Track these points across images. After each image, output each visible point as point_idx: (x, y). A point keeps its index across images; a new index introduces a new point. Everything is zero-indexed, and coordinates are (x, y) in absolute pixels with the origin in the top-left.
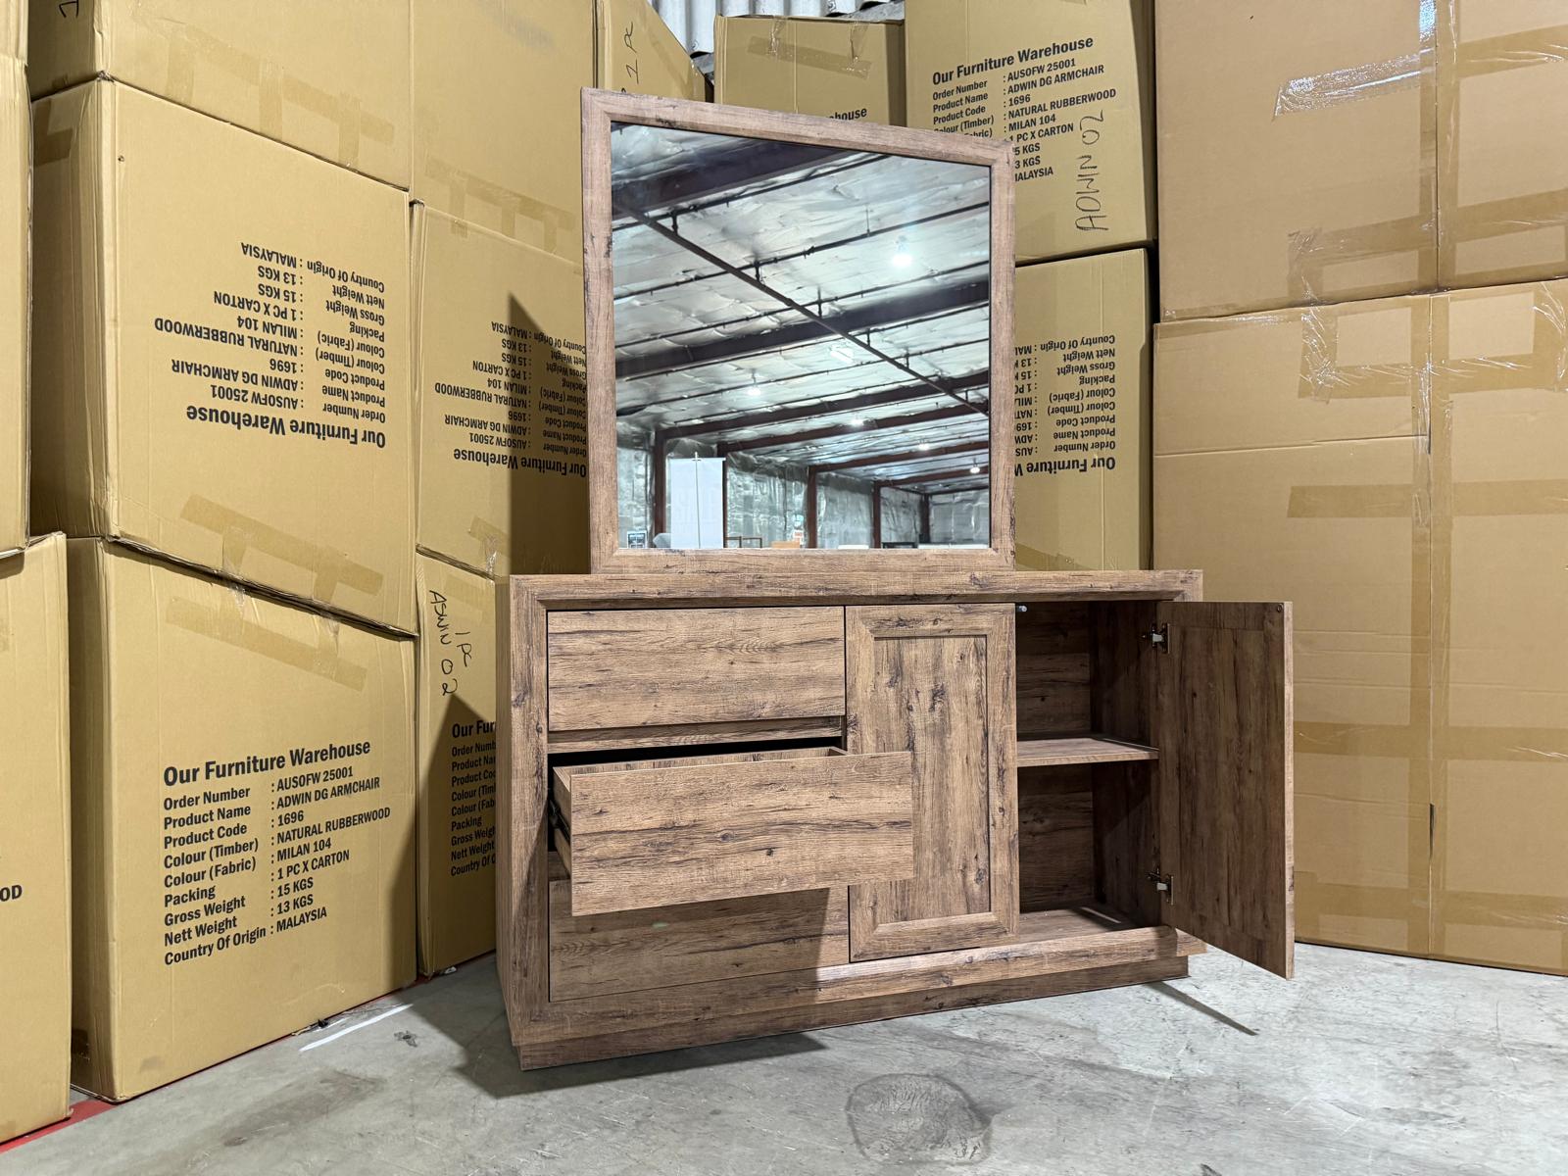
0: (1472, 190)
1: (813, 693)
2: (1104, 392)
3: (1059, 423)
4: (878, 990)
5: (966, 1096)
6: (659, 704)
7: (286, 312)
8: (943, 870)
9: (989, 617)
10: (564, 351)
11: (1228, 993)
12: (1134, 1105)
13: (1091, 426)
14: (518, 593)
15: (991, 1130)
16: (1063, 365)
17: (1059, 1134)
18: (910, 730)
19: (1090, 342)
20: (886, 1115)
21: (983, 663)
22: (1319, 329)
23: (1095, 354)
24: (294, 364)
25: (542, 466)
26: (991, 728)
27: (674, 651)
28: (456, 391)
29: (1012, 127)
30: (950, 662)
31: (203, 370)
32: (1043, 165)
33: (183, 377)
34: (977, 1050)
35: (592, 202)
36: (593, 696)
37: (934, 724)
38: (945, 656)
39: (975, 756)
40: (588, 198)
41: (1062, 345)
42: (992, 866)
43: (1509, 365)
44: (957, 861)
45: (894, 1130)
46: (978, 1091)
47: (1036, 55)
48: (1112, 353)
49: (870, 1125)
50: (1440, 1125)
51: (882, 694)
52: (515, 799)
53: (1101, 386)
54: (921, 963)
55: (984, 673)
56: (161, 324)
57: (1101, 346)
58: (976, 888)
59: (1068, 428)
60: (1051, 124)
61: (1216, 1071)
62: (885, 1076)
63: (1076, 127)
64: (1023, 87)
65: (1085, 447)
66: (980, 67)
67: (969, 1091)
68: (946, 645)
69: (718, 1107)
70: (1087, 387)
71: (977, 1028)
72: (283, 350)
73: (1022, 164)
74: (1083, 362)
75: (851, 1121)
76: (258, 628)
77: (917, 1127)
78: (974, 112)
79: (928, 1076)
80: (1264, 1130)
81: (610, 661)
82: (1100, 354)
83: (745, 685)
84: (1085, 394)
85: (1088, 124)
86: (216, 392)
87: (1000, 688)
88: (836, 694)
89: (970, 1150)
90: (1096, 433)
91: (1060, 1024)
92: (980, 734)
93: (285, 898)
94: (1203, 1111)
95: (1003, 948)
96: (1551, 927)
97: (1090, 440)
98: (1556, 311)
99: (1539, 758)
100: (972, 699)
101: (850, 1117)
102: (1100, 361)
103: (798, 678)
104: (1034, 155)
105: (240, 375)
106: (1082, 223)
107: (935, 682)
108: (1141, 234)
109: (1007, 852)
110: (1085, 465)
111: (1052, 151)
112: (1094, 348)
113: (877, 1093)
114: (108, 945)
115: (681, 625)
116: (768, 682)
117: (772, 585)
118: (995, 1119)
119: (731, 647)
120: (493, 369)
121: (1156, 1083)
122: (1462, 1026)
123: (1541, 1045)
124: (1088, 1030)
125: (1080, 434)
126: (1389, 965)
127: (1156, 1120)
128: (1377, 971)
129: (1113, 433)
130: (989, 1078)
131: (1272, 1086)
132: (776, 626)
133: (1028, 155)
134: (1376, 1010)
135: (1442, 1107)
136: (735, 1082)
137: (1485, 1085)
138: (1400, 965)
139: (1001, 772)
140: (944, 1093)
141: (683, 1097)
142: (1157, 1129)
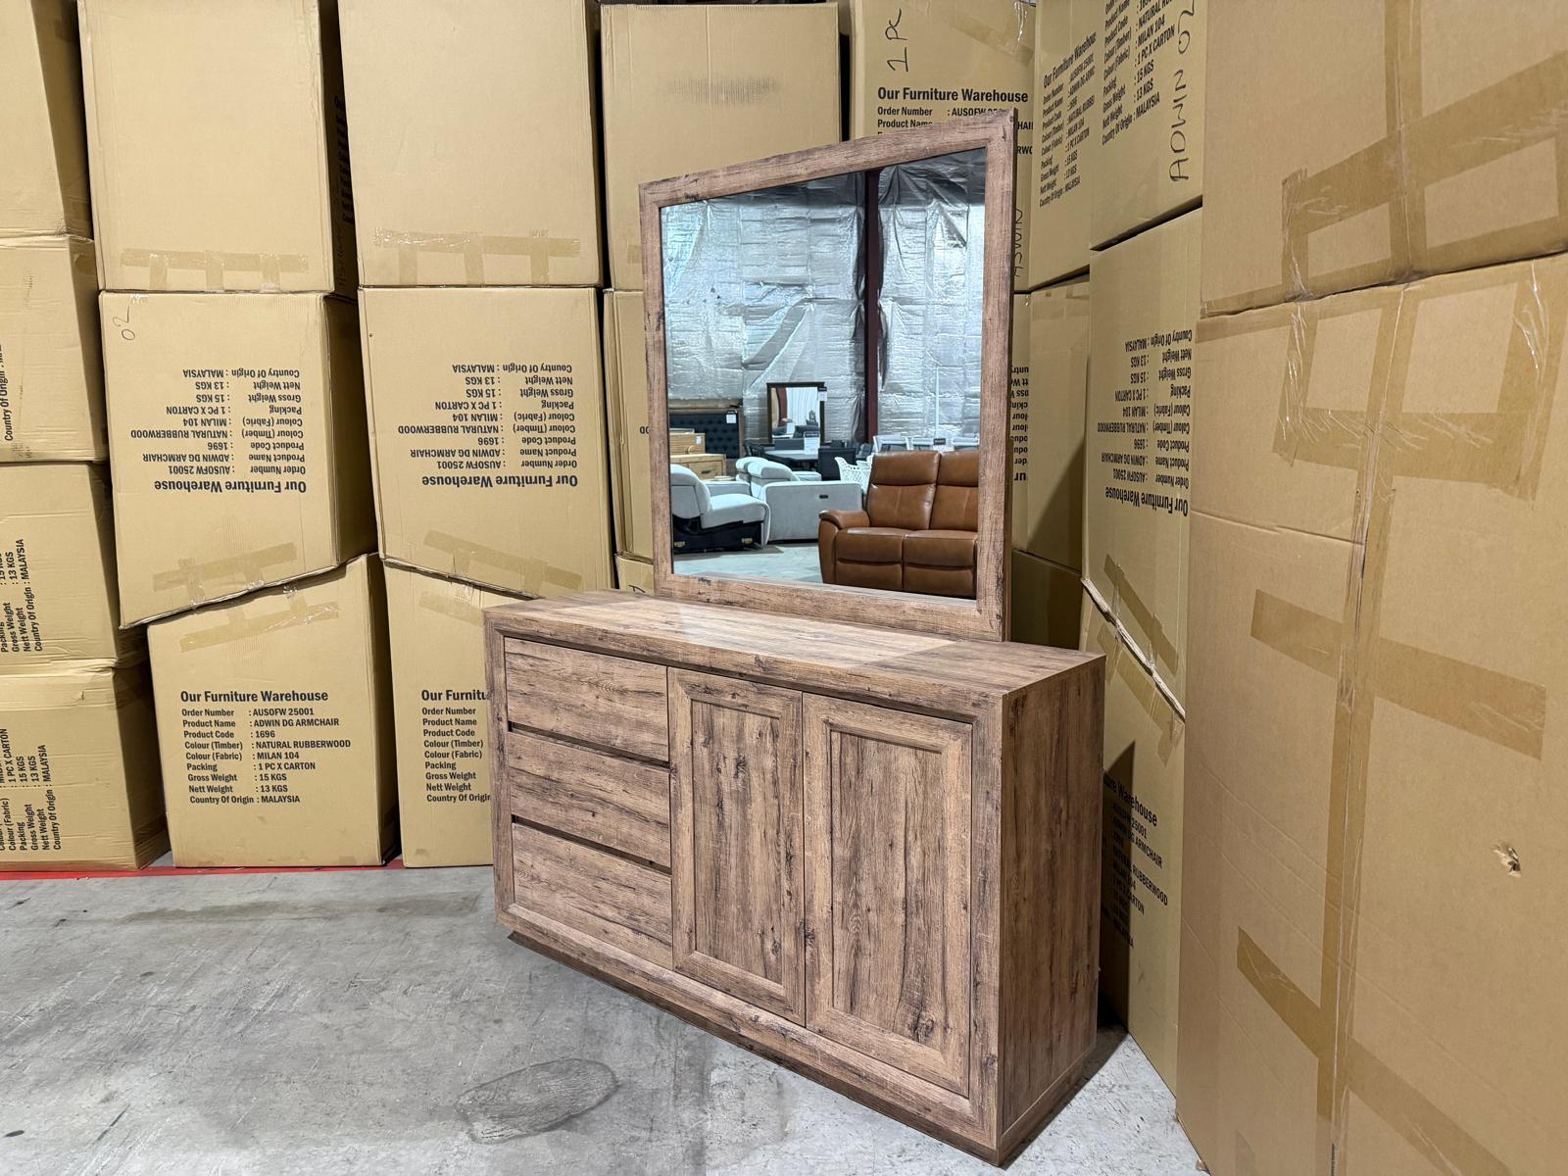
1: (647, 737)
2: (1184, 409)
3: (1159, 444)
4: (686, 1003)
5: (591, 1108)
6: (559, 718)
8: (747, 928)
13: (1176, 453)
16: (1163, 367)
18: (720, 790)
19: (1178, 337)
21: (778, 745)
22: (1301, 341)
23: (1180, 355)
24: (496, 439)
26: (782, 810)
29: (1140, 40)
32: (1154, 90)
35: (648, 285)
37: (739, 791)
38: (747, 730)
39: (772, 832)
41: (1162, 340)
42: (785, 943)
43: (1463, 431)
44: (758, 924)
48: (1189, 354)
51: (697, 751)
53: (1182, 400)
54: (719, 999)
55: (778, 755)
56: (402, 430)
57: (1184, 344)
58: (774, 957)
59: (1164, 453)
60: (1162, 30)
62: (600, 1064)
63: (1176, 29)
65: (1172, 481)
67: (602, 1107)
68: (747, 720)
70: (1175, 400)
73: (1143, 90)
74: (1173, 365)
78: (1122, 25)
81: (534, 679)
82: (1183, 355)
84: (1173, 409)
86: (441, 465)
88: (660, 741)
90: (1179, 463)
91: (783, 1118)
95: (788, 1024)
100: (769, 776)
101: (521, 1071)
102: (1183, 364)
103: (638, 721)
104: (1150, 76)
105: (457, 452)
106: (1173, 171)
109: (793, 937)
110: (1172, 505)
112: (1181, 345)
115: (568, 661)
117: (613, 639)
118: (556, 1132)
119: (597, 685)
124: (782, 1136)
125: (1170, 462)
129: (1187, 466)
130: (633, 1110)
132: (621, 673)
133: (1147, 78)
136: (548, 1012)
139: (788, 856)
140: (587, 1098)
141: (513, 1003)
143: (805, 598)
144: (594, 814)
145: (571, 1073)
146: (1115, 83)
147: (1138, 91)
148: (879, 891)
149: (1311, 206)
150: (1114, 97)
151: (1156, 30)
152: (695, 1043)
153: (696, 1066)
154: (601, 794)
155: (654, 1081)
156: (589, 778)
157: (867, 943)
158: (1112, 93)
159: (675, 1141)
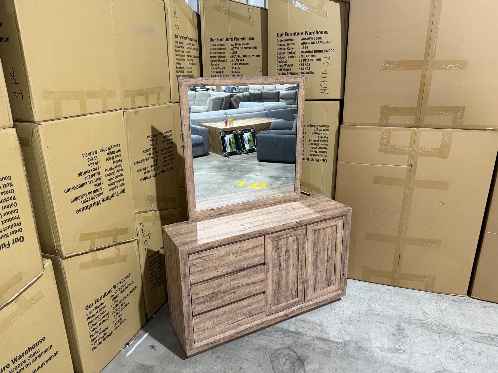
0: (432, 102)
1: (257, 259)
2: (325, 141)
3: (312, 148)
5: (297, 355)
6: (218, 271)
7: (96, 169)
8: (287, 291)
9: (300, 231)
10: (166, 134)
11: (351, 306)
12: (335, 353)
13: (320, 150)
14: (181, 254)
15: (305, 367)
16: (314, 132)
17: (320, 367)
18: (280, 261)
19: (322, 126)
20: (280, 364)
21: (298, 241)
22: (386, 134)
23: (323, 130)
24: (100, 183)
25: (163, 172)
26: (299, 256)
27: (222, 257)
28: (140, 162)
29: (302, 56)
30: (290, 243)
31: (78, 198)
32: (311, 70)
33: (74, 203)
34: (296, 336)
35: (184, 114)
36: (201, 273)
37: (286, 259)
39: (295, 264)
40: (182, 113)
41: (314, 126)
42: (298, 288)
43: (433, 150)
44: (290, 288)
45: (283, 370)
46: (300, 352)
47: (310, 33)
48: (328, 130)
49: (277, 369)
50: (399, 353)
51: (273, 255)
52: (184, 303)
53: (324, 139)
54: (282, 313)
55: (298, 244)
56: (66, 191)
57: (325, 128)
58: (294, 293)
59: (314, 150)
60: (314, 58)
61: (351, 338)
62: (277, 349)
63: (322, 60)
64: (306, 43)
65: (319, 156)
66: (293, 34)
67: (297, 352)
68: (289, 239)
69: (241, 366)
70: (320, 139)
71: (295, 327)
72: (97, 180)
73: (304, 69)
74: (319, 132)
75: (273, 368)
76: (101, 259)
77: (288, 368)
78: (290, 49)
79: (287, 348)
80: (363, 359)
81: (205, 263)
82: (325, 130)
83: (240, 261)
84: (320, 141)
85: (326, 60)
86: (83, 202)
87: (302, 247)
88: (262, 258)
90: (322, 152)
91: (314, 323)
92: (297, 258)
93: (116, 321)
94: (350, 354)
95: (300, 305)
96: (423, 281)
97: (320, 154)
98: (447, 137)
99: (427, 245)
100: (295, 250)
101: (272, 367)
102: (324, 132)
103: (253, 256)
104: (308, 67)
106: (322, 91)
107: (286, 249)
108: (339, 97)
109: (302, 284)
110: (318, 160)
111: (314, 66)
112: (323, 128)
113: (277, 356)
114: (79, 353)
115: (223, 250)
116: (245, 259)
117: (247, 236)
118: (305, 362)
119: (236, 253)
120: (149, 150)
121: (338, 344)
122: (403, 314)
123: (419, 320)
124: (321, 325)
125: (317, 152)
126: (386, 290)
127: (340, 359)
128: (383, 293)
129: (327, 153)
130: (301, 347)
131: (364, 342)
132: (247, 245)
133: (306, 67)
134: (384, 309)
135: (400, 346)
136: (242, 356)
137: (408, 337)
138: (388, 289)
139: (301, 266)
140: (292, 355)
141: (231, 364)
142: (341, 362)
143: (249, 204)
144: (234, 293)
145: (278, 356)
146: (286, 62)
147: (301, 68)
148: (322, 261)
149: (391, 112)
150: (286, 65)
151: (311, 57)
152: (275, 330)
153: (286, 332)
154: (237, 285)
155: (289, 341)
156: (232, 283)
157: (319, 274)
158: (284, 64)
159: (316, 342)
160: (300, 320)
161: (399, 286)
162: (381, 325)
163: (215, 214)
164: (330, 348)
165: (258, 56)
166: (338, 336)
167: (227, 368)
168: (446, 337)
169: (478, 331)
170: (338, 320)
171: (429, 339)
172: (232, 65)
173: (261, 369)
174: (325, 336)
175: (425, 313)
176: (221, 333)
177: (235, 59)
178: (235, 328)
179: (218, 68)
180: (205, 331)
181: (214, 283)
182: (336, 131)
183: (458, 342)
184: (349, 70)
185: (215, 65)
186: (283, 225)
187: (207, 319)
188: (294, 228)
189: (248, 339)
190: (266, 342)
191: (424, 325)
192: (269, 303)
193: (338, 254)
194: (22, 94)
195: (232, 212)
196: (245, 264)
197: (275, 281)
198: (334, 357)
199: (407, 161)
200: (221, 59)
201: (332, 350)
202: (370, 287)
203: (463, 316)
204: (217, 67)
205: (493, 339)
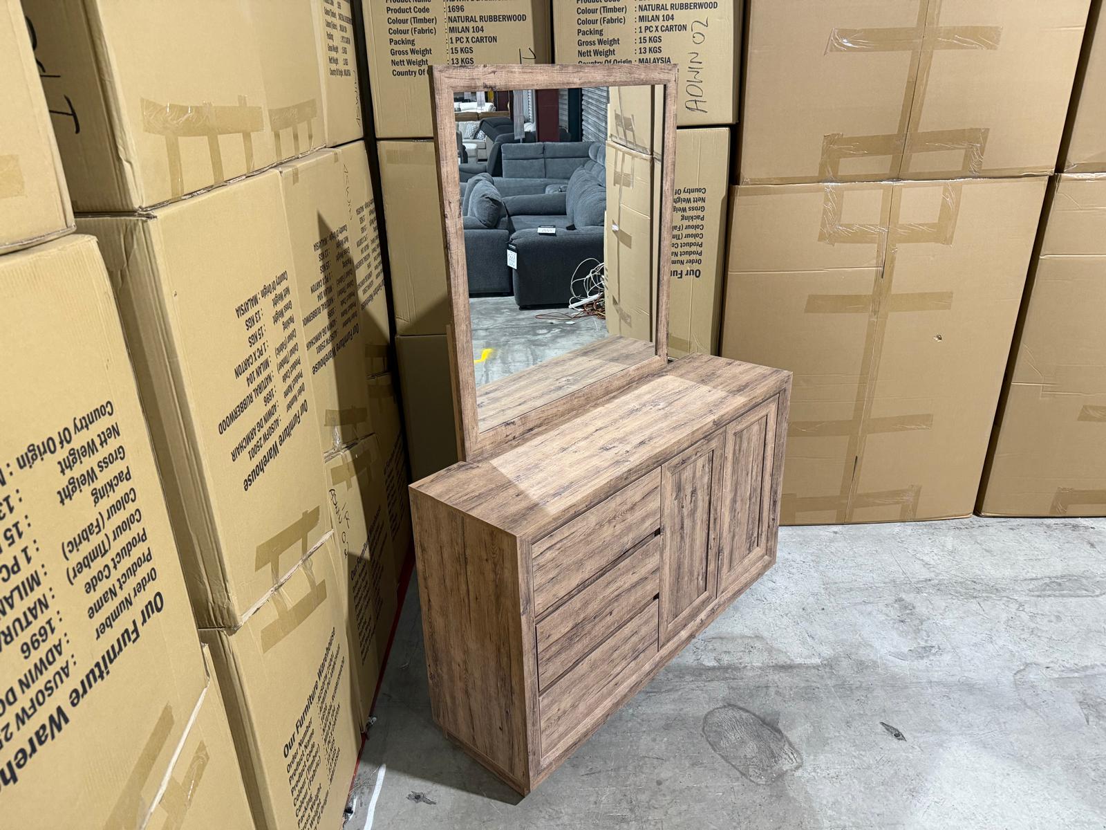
0: (928, 121)
2: (697, 227)
5: (754, 715)
6: (583, 570)
7: (262, 349)
10: (340, 237)
12: (824, 690)
13: (687, 249)
15: (786, 737)
17: (814, 726)
19: (690, 191)
20: (735, 747)
21: (711, 465)
22: (833, 199)
23: (692, 200)
24: (272, 390)
25: (343, 342)
26: (712, 499)
27: (590, 535)
28: (309, 318)
29: (642, 19)
30: (699, 472)
31: (243, 444)
33: (238, 460)
34: (727, 675)
36: (555, 584)
38: (697, 470)
39: (705, 517)
40: (444, 170)
43: (925, 228)
44: (696, 574)
45: (749, 756)
46: (756, 705)
48: (703, 200)
49: (735, 758)
50: (935, 655)
52: (525, 667)
53: (695, 222)
55: (711, 471)
57: (696, 195)
60: (670, 23)
61: (834, 650)
62: (707, 715)
63: (689, 28)
65: (682, 263)
67: (751, 709)
68: (698, 463)
69: (656, 778)
70: (686, 223)
71: (712, 656)
72: (266, 384)
73: (648, 50)
74: (684, 205)
75: (725, 758)
76: (293, 609)
77: (756, 750)
79: (725, 707)
80: (882, 686)
83: (621, 536)
84: (684, 227)
85: (698, 27)
86: (251, 455)
87: (717, 477)
89: (792, 757)
90: (690, 253)
91: (743, 637)
92: (708, 503)
93: (330, 761)
94: (851, 682)
95: (711, 606)
96: (898, 503)
97: (685, 257)
98: (952, 198)
99: (908, 429)
101: (722, 756)
102: (695, 205)
104: (657, 45)
105: (256, 427)
106: (689, 105)
107: (693, 487)
108: (729, 118)
109: (714, 559)
110: (681, 274)
111: (672, 44)
112: (693, 195)
113: (716, 731)
115: (593, 518)
116: (629, 528)
118: (780, 726)
120: (318, 285)
121: (819, 670)
122: (892, 576)
123: (926, 580)
124: (758, 637)
125: (679, 253)
126: (832, 535)
127: (840, 697)
128: (831, 541)
129: (700, 254)
130: (751, 696)
131: (861, 652)
132: (633, 494)
133: (653, 45)
134: (854, 575)
135: (926, 641)
136: (644, 754)
137: (929, 619)
138: (836, 533)
139: (715, 519)
140: (744, 717)
141: (631, 779)
142: (846, 704)
144: (611, 613)
145: (719, 730)
146: (600, 33)
147: (640, 49)
148: (742, 500)
149: (843, 148)
150: (600, 42)
151: (664, 20)
152: (676, 673)
153: (700, 672)
154: (616, 593)
155: (720, 690)
156: (609, 590)
157: (737, 530)
158: (596, 37)
159: (775, 677)
160: (713, 638)
161: (853, 521)
162: (869, 608)
163: (517, 434)
164: (807, 681)
165: (523, 18)
166: (806, 652)
167: (629, 792)
168: (988, 601)
169: (1029, 576)
170: (785, 620)
171: (965, 613)
172: (452, 43)
173: (702, 769)
174: (782, 659)
175: (927, 564)
176: (587, 715)
177: (460, 25)
178: (610, 694)
179: (413, 51)
180: (559, 722)
181: (576, 602)
182: (723, 200)
183: (1014, 607)
184: (756, 51)
185: (403, 42)
186: (693, 433)
187: (563, 693)
188: (707, 437)
189: (631, 711)
190: (673, 707)
191: (940, 588)
192: (665, 619)
193: (767, 478)
194: (74, 114)
195: (550, 421)
196: (628, 541)
197: (674, 566)
198: (827, 698)
199: (876, 256)
200: (419, 26)
201: (814, 684)
202: (799, 536)
203: (988, 554)
204: (408, 47)
205: (1060, 584)
